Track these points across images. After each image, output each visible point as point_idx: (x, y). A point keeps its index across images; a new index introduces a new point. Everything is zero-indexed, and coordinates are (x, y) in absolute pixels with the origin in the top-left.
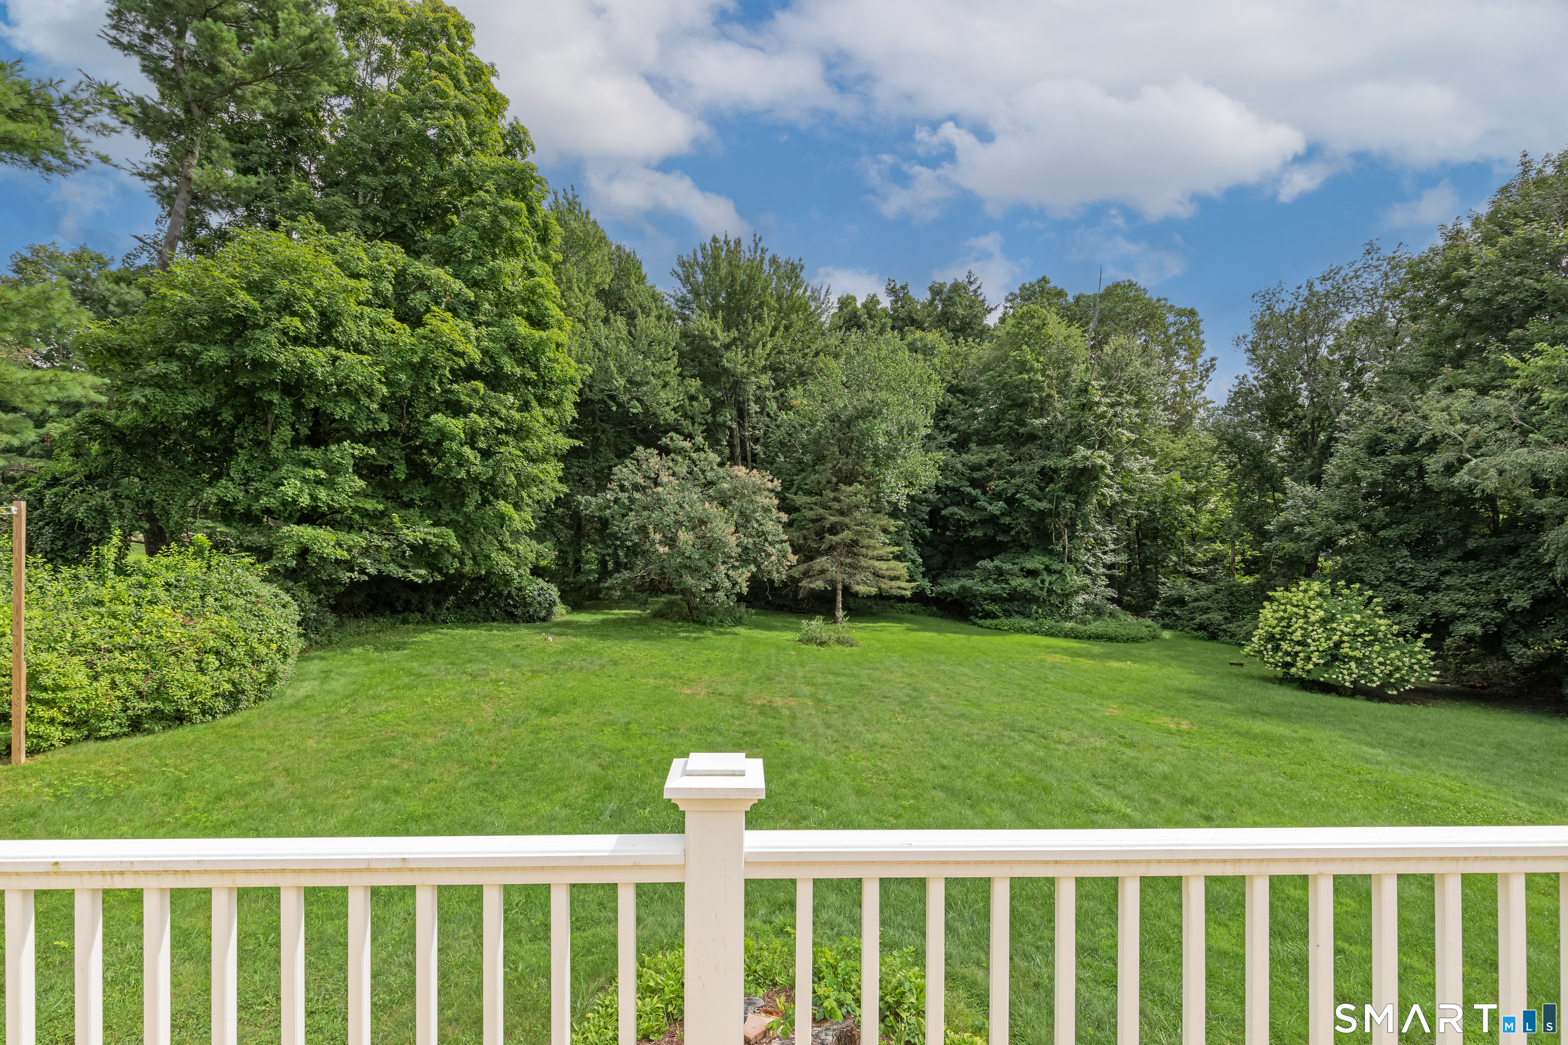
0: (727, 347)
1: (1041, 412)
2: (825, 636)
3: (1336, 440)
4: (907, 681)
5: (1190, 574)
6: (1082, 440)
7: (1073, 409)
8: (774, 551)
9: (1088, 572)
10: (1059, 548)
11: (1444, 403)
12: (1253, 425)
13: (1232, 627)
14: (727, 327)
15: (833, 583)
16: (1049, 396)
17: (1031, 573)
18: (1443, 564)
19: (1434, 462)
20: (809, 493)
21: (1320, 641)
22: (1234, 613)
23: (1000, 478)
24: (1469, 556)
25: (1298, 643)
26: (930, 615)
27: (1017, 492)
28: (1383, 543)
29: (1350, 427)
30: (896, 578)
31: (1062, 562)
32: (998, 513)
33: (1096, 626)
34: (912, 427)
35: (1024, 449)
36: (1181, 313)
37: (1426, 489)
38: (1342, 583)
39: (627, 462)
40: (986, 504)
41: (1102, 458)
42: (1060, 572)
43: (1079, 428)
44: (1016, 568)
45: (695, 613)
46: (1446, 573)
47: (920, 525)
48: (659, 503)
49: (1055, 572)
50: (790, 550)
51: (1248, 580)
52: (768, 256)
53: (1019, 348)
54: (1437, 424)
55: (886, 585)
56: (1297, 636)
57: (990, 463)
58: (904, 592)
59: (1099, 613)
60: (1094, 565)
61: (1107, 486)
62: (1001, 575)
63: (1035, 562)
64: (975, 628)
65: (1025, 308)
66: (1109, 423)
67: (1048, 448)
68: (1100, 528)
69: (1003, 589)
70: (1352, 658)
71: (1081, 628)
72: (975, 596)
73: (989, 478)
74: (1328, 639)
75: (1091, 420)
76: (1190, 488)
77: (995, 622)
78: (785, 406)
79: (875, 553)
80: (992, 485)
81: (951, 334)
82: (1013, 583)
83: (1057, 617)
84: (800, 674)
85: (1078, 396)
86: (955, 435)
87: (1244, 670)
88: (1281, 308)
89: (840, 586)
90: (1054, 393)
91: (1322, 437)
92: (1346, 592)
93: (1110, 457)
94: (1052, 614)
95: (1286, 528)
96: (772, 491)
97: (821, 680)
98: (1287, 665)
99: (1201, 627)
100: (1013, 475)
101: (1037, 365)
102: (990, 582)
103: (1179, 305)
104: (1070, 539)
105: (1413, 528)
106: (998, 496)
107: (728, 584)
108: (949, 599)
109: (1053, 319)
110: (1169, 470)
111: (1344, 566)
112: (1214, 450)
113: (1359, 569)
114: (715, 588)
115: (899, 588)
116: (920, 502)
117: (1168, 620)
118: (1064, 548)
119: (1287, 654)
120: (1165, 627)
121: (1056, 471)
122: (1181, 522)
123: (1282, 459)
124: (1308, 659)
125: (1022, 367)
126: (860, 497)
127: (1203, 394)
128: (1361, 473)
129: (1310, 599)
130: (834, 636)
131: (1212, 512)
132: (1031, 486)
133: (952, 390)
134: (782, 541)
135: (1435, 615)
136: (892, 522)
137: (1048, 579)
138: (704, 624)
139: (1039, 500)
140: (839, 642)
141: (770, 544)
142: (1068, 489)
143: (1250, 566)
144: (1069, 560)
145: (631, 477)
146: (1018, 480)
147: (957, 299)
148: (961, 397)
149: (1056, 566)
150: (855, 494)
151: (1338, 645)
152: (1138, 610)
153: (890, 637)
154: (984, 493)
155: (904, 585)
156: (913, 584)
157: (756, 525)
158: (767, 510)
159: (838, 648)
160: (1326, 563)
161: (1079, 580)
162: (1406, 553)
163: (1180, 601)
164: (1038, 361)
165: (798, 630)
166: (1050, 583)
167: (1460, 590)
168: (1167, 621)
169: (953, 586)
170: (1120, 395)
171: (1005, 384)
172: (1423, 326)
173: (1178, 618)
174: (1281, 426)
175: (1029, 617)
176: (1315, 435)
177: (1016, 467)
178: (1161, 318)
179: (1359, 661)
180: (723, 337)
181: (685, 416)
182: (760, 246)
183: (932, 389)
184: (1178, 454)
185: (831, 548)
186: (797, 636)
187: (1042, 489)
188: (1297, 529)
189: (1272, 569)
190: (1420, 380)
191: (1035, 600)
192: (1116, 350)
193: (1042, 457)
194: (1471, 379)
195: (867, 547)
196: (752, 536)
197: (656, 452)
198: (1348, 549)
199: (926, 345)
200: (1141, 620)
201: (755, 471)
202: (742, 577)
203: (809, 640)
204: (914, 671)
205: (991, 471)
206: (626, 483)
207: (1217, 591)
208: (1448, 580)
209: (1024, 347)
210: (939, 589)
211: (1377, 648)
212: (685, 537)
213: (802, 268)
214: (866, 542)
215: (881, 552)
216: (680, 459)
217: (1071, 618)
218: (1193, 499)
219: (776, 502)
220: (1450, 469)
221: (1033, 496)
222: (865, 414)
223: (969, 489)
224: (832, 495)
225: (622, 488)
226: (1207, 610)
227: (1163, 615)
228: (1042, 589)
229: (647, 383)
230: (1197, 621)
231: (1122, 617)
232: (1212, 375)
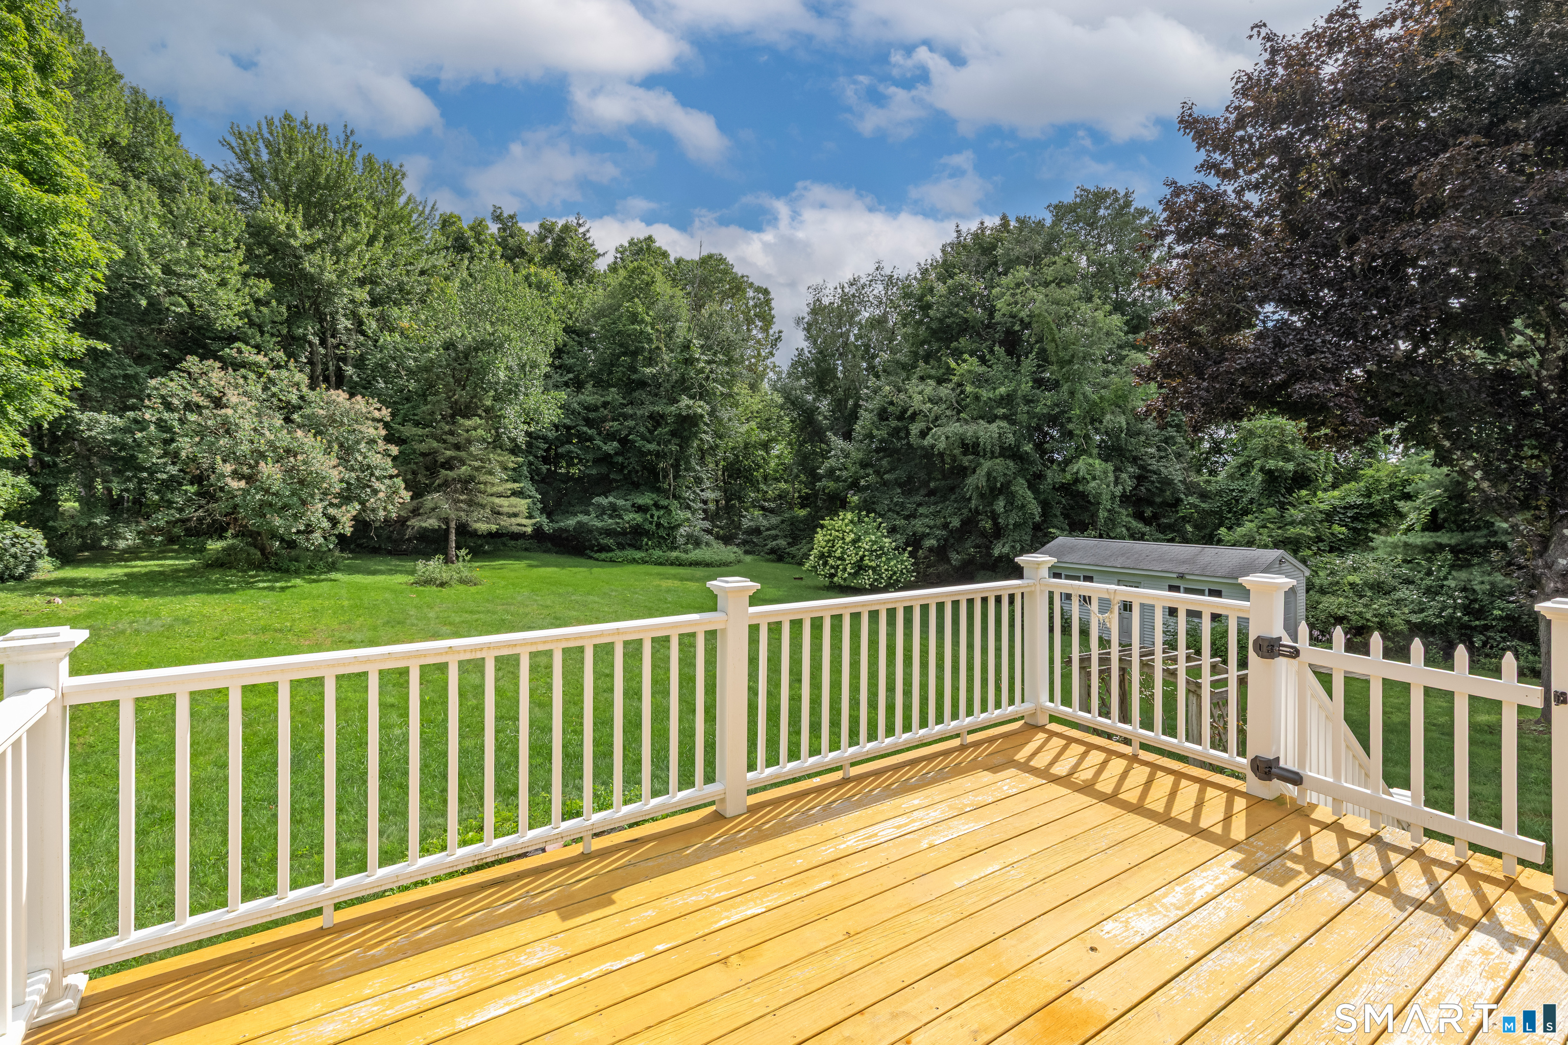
0: (310, 248)
1: (650, 362)
2: (445, 576)
3: (860, 406)
4: (545, 612)
5: (763, 508)
6: (686, 390)
7: (678, 362)
8: (383, 488)
9: (689, 507)
10: (666, 486)
11: (920, 388)
12: (807, 389)
13: (793, 550)
14: (309, 225)
15: (446, 521)
16: (658, 348)
17: (640, 509)
18: (918, 499)
19: (915, 428)
20: (417, 424)
21: (852, 557)
22: (795, 539)
23: (613, 420)
24: (931, 493)
25: (839, 559)
26: (545, 552)
27: (630, 434)
28: (885, 483)
29: (868, 398)
30: (515, 515)
31: (668, 498)
32: (612, 452)
33: (696, 554)
34: (535, 365)
35: (636, 394)
36: (759, 290)
37: (909, 444)
38: (864, 513)
39: (172, 373)
40: (601, 444)
41: (701, 408)
42: (666, 507)
43: (683, 379)
44: (629, 503)
45: (273, 559)
46: (920, 505)
47: (536, 462)
48: (228, 429)
49: (662, 507)
50: (403, 486)
51: (802, 513)
52: (361, 154)
53: (631, 300)
54: (917, 402)
55: (505, 522)
56: (838, 553)
57: (605, 404)
58: (524, 529)
59: (697, 543)
60: (693, 501)
61: (705, 432)
62: (614, 510)
63: (645, 499)
64: (591, 562)
65: (636, 263)
66: (708, 378)
67: (656, 395)
68: (698, 468)
69: (618, 523)
70: (870, 567)
71: (684, 556)
72: (590, 531)
73: (604, 420)
74: (857, 554)
75: (692, 374)
76: (764, 437)
77: (610, 555)
78: (386, 324)
79: (495, 489)
80: (608, 425)
81: (564, 274)
82: (626, 518)
83: (665, 548)
84: (432, 615)
85: (682, 351)
86: (571, 376)
87: (803, 583)
88: (826, 301)
89: (453, 525)
90: (662, 346)
91: (851, 402)
92: (866, 519)
93: (707, 407)
94: (659, 545)
95: (831, 472)
96: (379, 421)
97: (457, 620)
98: (832, 576)
99: (773, 551)
100: (626, 417)
101: (648, 319)
102: (605, 517)
103: (757, 284)
104: (675, 478)
105: (900, 474)
106: (611, 436)
107: (326, 524)
108: (564, 535)
109: (659, 277)
110: (748, 420)
111: (865, 501)
112: (782, 407)
113: (874, 503)
114: (309, 530)
115: (519, 525)
116: (537, 438)
117: (750, 547)
118: (670, 485)
119: (832, 567)
120: (747, 552)
121: (662, 416)
122: (756, 465)
123: (825, 418)
124: (845, 570)
125: (634, 318)
126: (480, 432)
127: (773, 359)
128: (875, 432)
129: (846, 525)
130: (456, 576)
131: (778, 457)
132: (642, 429)
133: (568, 330)
134: (391, 477)
135: (914, 534)
136: (513, 458)
137: (656, 513)
138: (287, 571)
139: (649, 442)
140: (462, 581)
141: (377, 479)
142: (673, 434)
143: (805, 501)
144: (674, 496)
145: (182, 393)
146: (631, 423)
147: (569, 240)
148: (577, 338)
149: (664, 502)
150: (475, 429)
151: (862, 558)
152: (727, 540)
153: (513, 574)
154: (599, 434)
155: (524, 521)
156: (534, 521)
157: (360, 458)
158: (372, 442)
159: (462, 587)
160: (854, 499)
161: (683, 515)
162: (899, 491)
163: (757, 531)
164: (648, 314)
165: (412, 572)
166: (659, 518)
167: (927, 517)
168: (747, 548)
169: (571, 522)
170: (715, 354)
171: (619, 332)
172: (909, 330)
173: (756, 545)
174: (826, 392)
175: (639, 548)
176: (846, 401)
177: (629, 410)
178: (744, 292)
179: (874, 569)
180: (303, 236)
181: (251, 323)
182: (352, 139)
183: (552, 329)
184: (755, 408)
185: (446, 484)
186: (411, 579)
187: (651, 432)
188: (838, 473)
189: (820, 503)
190: (908, 368)
191: (646, 533)
192: (711, 315)
193: (652, 403)
194: (933, 372)
195: (485, 483)
196: (353, 469)
197: (218, 364)
198: (867, 488)
199: (541, 282)
200: (729, 547)
201: (359, 398)
202: (346, 516)
203: (428, 582)
204: (549, 603)
205: (606, 412)
206: (176, 401)
207: (783, 522)
208: (921, 510)
209: (636, 300)
210: (556, 526)
211: (884, 559)
212: (269, 470)
213: (404, 176)
214: (483, 478)
215: (500, 489)
216: (252, 376)
217: (676, 548)
218: (766, 446)
219: (383, 432)
220: (923, 434)
221: (643, 438)
222: (482, 345)
223: (585, 429)
224: (447, 428)
225: (169, 407)
226: (775, 538)
227: (745, 543)
228: (651, 523)
229: (194, 276)
230: (769, 547)
231: (715, 545)
232: (779, 345)
